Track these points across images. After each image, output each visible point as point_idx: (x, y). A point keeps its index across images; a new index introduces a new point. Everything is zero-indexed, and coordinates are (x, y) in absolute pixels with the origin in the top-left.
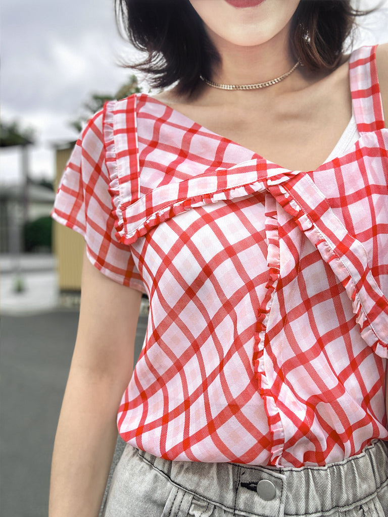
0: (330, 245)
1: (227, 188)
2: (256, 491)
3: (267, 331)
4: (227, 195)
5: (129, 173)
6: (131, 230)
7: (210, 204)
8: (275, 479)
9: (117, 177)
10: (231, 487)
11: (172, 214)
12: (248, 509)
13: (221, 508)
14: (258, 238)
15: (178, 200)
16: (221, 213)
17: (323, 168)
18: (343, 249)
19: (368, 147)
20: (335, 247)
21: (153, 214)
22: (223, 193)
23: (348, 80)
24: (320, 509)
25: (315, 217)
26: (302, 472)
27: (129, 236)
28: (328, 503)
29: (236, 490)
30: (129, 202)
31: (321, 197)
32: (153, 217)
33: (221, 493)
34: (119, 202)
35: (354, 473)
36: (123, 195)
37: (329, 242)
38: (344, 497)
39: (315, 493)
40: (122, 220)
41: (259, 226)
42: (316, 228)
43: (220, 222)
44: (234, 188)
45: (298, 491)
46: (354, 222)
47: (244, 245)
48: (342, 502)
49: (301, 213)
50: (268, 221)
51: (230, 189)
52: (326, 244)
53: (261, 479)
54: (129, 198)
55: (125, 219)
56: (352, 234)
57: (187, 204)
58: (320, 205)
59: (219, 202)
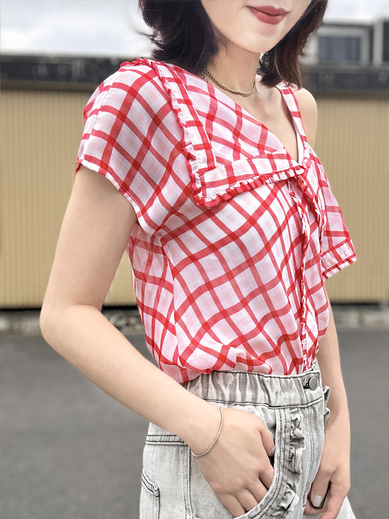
4: (279, 177)
5: (201, 142)
6: (211, 195)
13: (302, 407)
14: (292, 211)
21: (237, 183)
22: (276, 175)
27: (207, 200)
30: (206, 168)
34: (195, 167)
36: (201, 161)
40: (200, 184)
44: (281, 172)
53: (310, 378)
54: (205, 165)
55: (203, 184)
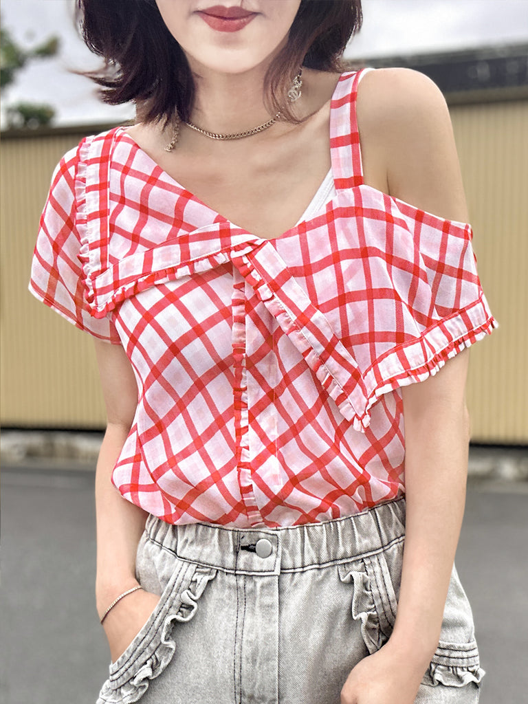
0: (291, 316)
1: (191, 260)
2: (255, 552)
3: (249, 408)
4: (192, 269)
5: (99, 238)
6: (102, 303)
7: (173, 279)
8: (271, 536)
9: (88, 242)
10: (231, 549)
11: (136, 291)
12: (248, 569)
13: (223, 572)
14: (225, 313)
15: (143, 274)
16: (185, 290)
17: (288, 234)
18: (303, 320)
19: (343, 206)
20: (296, 318)
21: (119, 288)
22: (187, 267)
23: (328, 124)
24: (316, 561)
25: (275, 286)
26: (298, 529)
27: (99, 309)
28: (324, 557)
29: (236, 553)
30: (99, 271)
31: (283, 265)
32: (119, 292)
33: (222, 557)
34: (89, 271)
35: (353, 529)
36: (93, 262)
37: (290, 313)
38: (341, 550)
39: (310, 547)
40: (92, 291)
41: (227, 300)
42: (277, 298)
43: (185, 300)
44: (197, 261)
45: (294, 546)
46: (318, 292)
47: (212, 321)
48: (339, 555)
49: (260, 283)
50: (235, 294)
51: (193, 262)
52: (287, 315)
53: (259, 539)
54: (99, 267)
55: (95, 291)
56: (315, 305)
57: (150, 279)
58: (281, 274)
59: (183, 278)
